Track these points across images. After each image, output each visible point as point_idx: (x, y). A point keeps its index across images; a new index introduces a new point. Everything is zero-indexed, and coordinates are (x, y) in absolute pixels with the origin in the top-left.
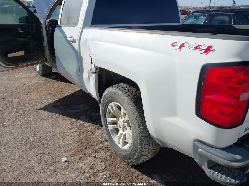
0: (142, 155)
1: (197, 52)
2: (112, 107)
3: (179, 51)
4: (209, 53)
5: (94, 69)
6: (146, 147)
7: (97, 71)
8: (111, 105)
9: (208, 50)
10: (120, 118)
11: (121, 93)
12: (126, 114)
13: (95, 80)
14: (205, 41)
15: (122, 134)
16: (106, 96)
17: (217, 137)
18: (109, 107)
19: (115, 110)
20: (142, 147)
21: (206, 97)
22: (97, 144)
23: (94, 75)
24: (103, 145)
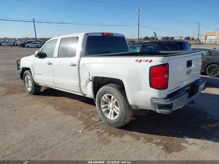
0: (126, 117)
1: (147, 62)
2: (105, 98)
3: (140, 63)
4: (152, 62)
5: (91, 79)
6: (128, 112)
7: (93, 80)
8: (104, 97)
9: (151, 61)
10: (110, 103)
11: (111, 87)
12: (115, 98)
13: (92, 84)
14: (149, 58)
15: (112, 112)
16: (101, 92)
17: (160, 94)
18: (103, 98)
19: (107, 98)
20: (126, 113)
21: (153, 79)
22: (96, 123)
23: (91, 82)
24: (99, 123)
